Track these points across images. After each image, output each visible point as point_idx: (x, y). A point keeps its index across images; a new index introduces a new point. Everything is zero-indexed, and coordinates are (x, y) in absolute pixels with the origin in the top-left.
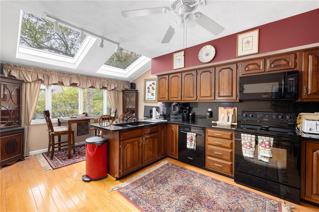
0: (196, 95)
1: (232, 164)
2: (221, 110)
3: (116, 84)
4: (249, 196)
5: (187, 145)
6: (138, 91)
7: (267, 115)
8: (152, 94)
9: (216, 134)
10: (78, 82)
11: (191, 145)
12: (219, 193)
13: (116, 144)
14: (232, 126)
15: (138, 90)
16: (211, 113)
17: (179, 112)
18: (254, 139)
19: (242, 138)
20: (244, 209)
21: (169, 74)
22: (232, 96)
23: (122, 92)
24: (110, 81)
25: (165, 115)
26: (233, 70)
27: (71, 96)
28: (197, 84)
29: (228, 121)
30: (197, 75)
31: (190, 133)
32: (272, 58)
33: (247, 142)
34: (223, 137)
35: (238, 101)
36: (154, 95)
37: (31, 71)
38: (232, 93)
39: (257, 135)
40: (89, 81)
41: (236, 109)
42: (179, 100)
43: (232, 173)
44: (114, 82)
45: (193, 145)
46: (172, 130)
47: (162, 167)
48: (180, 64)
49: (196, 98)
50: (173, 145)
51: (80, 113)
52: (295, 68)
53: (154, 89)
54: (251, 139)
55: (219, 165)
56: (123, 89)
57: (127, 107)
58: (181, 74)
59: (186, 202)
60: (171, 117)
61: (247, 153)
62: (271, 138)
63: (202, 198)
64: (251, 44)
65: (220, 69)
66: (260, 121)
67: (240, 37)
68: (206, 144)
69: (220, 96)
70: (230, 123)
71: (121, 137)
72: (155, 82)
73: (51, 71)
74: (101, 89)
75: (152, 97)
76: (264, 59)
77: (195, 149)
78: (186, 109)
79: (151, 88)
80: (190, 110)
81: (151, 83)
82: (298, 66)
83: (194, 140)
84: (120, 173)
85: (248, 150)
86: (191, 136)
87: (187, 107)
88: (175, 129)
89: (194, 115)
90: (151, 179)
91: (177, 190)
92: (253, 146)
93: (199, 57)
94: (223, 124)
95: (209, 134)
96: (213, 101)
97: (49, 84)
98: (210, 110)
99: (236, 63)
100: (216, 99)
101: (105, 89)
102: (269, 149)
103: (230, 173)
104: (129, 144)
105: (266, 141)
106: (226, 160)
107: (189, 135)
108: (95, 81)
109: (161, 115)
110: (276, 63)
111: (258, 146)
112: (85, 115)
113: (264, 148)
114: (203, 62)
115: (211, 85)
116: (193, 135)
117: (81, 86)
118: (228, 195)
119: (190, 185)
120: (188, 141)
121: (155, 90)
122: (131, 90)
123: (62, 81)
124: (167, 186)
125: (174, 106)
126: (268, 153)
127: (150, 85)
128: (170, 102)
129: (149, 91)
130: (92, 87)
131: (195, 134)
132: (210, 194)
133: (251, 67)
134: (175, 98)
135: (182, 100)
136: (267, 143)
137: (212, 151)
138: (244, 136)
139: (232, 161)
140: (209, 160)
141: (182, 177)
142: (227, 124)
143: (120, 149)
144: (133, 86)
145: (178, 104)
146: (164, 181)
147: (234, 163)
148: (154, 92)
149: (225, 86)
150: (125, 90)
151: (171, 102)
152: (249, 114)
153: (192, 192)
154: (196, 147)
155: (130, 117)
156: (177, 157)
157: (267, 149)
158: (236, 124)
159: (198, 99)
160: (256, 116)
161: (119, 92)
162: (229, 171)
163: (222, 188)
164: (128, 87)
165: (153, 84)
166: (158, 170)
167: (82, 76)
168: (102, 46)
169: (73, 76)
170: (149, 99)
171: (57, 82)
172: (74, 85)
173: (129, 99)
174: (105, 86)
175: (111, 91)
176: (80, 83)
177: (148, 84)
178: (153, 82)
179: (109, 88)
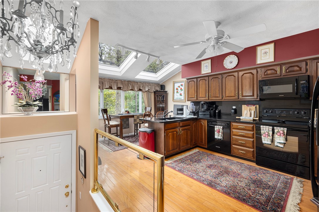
0: (222, 95)
1: (254, 150)
2: (244, 107)
4: (267, 173)
5: (215, 136)
7: (285, 111)
8: (181, 95)
9: (240, 127)
11: (218, 136)
12: (243, 170)
14: (254, 120)
15: (167, 91)
16: (235, 110)
17: (207, 109)
18: (271, 129)
19: (262, 129)
20: (262, 179)
21: (197, 78)
22: (253, 96)
23: (153, 93)
24: (144, 84)
25: (194, 112)
26: (253, 74)
28: (223, 86)
29: (251, 116)
30: (222, 78)
31: (218, 126)
32: (286, 65)
33: (265, 132)
34: (245, 129)
35: (258, 99)
36: (182, 95)
38: (254, 93)
39: (273, 126)
40: (130, 85)
41: (258, 106)
42: (206, 99)
43: (254, 157)
44: (148, 84)
45: (220, 136)
46: (201, 124)
47: (195, 153)
48: (208, 70)
49: (222, 98)
50: (203, 137)
51: (123, 111)
52: (306, 73)
53: (182, 90)
54: (269, 129)
55: (243, 152)
57: (158, 106)
58: (208, 77)
59: (217, 173)
60: (200, 113)
61: (266, 141)
62: (285, 128)
63: (229, 172)
64: (268, 54)
65: (243, 74)
66: (279, 116)
67: (259, 49)
68: (231, 135)
69: (243, 96)
70: (252, 118)
71: (166, 127)
72: (183, 83)
73: (104, 79)
74: (138, 91)
75: (181, 97)
76: (280, 66)
77: (222, 139)
78: (213, 107)
79: (179, 89)
80: (216, 108)
81: (179, 84)
82: (309, 71)
83: (221, 132)
85: (266, 138)
86: (218, 129)
87: (214, 105)
88: (205, 123)
89: (220, 112)
90: (188, 160)
91: (210, 167)
92: (271, 135)
93: (224, 64)
94: (246, 119)
95: (234, 127)
96: (236, 100)
97: (103, 88)
98: (234, 107)
99: (256, 68)
100: (239, 98)
101: (140, 91)
102: (283, 137)
103: (252, 158)
104: (171, 133)
105: (281, 131)
106: (248, 147)
107: (217, 128)
108: (133, 85)
109: (190, 112)
110: (291, 69)
111: (275, 135)
112: (127, 113)
113: (279, 136)
114: (228, 68)
115: (235, 86)
116: (220, 128)
117: (124, 89)
118: (250, 171)
119: (219, 164)
120: (216, 133)
122: (161, 91)
123: (111, 86)
124: (201, 164)
125: (202, 104)
126: (282, 139)
127: (178, 87)
128: (198, 101)
129: (177, 91)
130: (132, 90)
131: (222, 127)
132: (235, 170)
133: (269, 72)
134: (203, 97)
135: (210, 99)
136: (281, 132)
137: (237, 140)
138: (263, 127)
139: (254, 148)
140: (234, 147)
141: (212, 160)
142: (249, 119)
143: (165, 136)
144: (163, 87)
145: (206, 103)
146: (198, 161)
147: (255, 150)
148: (182, 92)
149: (247, 87)
150: (156, 91)
151: (200, 101)
152: (269, 111)
153: (221, 169)
154: (223, 138)
155: (167, 114)
156: (206, 147)
157: (281, 137)
158: (257, 119)
159: (223, 99)
160: (276, 112)
161: (151, 93)
162: (252, 156)
163: (245, 168)
164: (158, 89)
165: (182, 85)
166: (192, 154)
167: (125, 81)
168: (148, 60)
169: (119, 82)
170: (178, 99)
171: (108, 87)
172: (119, 88)
173: (159, 98)
174: (141, 89)
175: (145, 92)
176: (123, 87)
177: (177, 85)
178: (181, 84)
179: (144, 89)
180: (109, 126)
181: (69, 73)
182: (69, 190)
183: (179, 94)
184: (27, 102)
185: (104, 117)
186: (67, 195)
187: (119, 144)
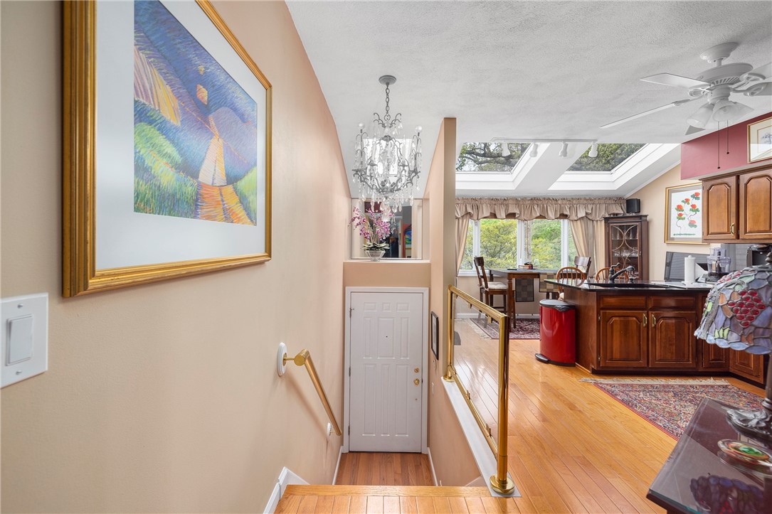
3: (590, 207)
6: (648, 218)
8: (692, 224)
10: (517, 211)
13: (591, 314)
15: (646, 216)
21: (737, 174)
23: (603, 221)
24: (574, 202)
27: (489, 231)
36: (696, 226)
37: (459, 202)
40: (536, 207)
44: (585, 202)
51: (519, 264)
53: (698, 210)
56: (607, 216)
57: (617, 255)
71: (602, 302)
72: (700, 191)
73: (481, 198)
74: (557, 218)
75: (692, 230)
79: (687, 208)
81: (688, 194)
84: (598, 363)
97: (479, 218)
101: (564, 218)
104: (617, 319)
108: (545, 206)
109: (711, 274)
112: (528, 268)
117: (522, 217)
121: (700, 214)
122: (628, 215)
123: (495, 211)
125: (754, 252)
127: (683, 201)
129: (680, 215)
130: (541, 217)
134: (758, 232)
143: (598, 323)
144: (633, 205)
148: (698, 217)
150: (612, 216)
155: (619, 274)
161: (595, 222)
164: (619, 210)
165: (696, 196)
167: (524, 199)
168: (565, 153)
169: (510, 202)
170: (682, 236)
171: (489, 215)
172: (512, 216)
173: (621, 236)
174: (565, 213)
175: (579, 222)
176: (521, 212)
177: (677, 199)
178: (693, 192)
179: (574, 215)
180: (488, 290)
181: (422, 197)
182: (418, 376)
183: (686, 222)
184: (374, 244)
185: (478, 273)
186: (417, 382)
187: (492, 319)
